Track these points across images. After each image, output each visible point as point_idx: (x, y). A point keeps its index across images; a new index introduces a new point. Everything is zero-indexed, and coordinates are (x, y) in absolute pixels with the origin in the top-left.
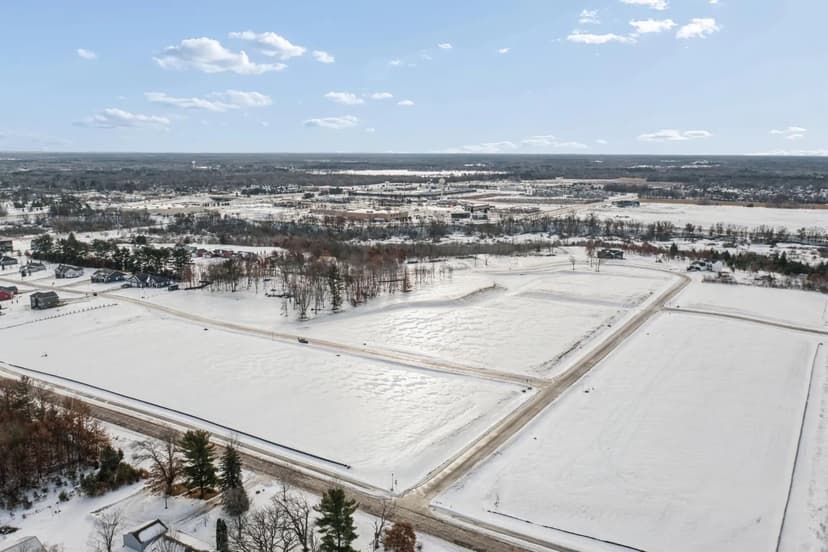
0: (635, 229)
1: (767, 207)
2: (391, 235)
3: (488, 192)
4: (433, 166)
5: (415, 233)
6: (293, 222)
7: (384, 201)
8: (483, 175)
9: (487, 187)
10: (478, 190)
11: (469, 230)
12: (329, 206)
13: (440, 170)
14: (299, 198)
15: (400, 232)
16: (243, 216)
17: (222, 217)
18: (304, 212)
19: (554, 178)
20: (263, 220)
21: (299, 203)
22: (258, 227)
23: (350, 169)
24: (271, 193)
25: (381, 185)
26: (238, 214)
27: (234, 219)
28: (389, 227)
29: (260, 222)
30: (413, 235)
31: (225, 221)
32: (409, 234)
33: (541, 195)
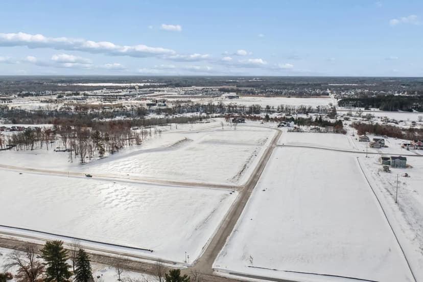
0: (242, 109)
1: (296, 97)
2: (116, 116)
3: (160, 93)
4: (126, 81)
5: (130, 114)
6: (56, 110)
7: (106, 98)
8: (154, 85)
9: (159, 91)
10: (155, 92)
11: (159, 112)
12: (75, 102)
13: (131, 83)
14: (54, 98)
15: (121, 114)
16: (23, 108)
17: (10, 108)
18: (60, 106)
19: (191, 86)
20: (37, 110)
21: (56, 100)
22: (34, 114)
23: (79, 83)
24: (37, 95)
25: (100, 91)
26: (19, 107)
27: (17, 110)
28: (114, 111)
29: (35, 111)
30: (128, 115)
31: (12, 111)
32: (126, 115)
33: (189, 94)
